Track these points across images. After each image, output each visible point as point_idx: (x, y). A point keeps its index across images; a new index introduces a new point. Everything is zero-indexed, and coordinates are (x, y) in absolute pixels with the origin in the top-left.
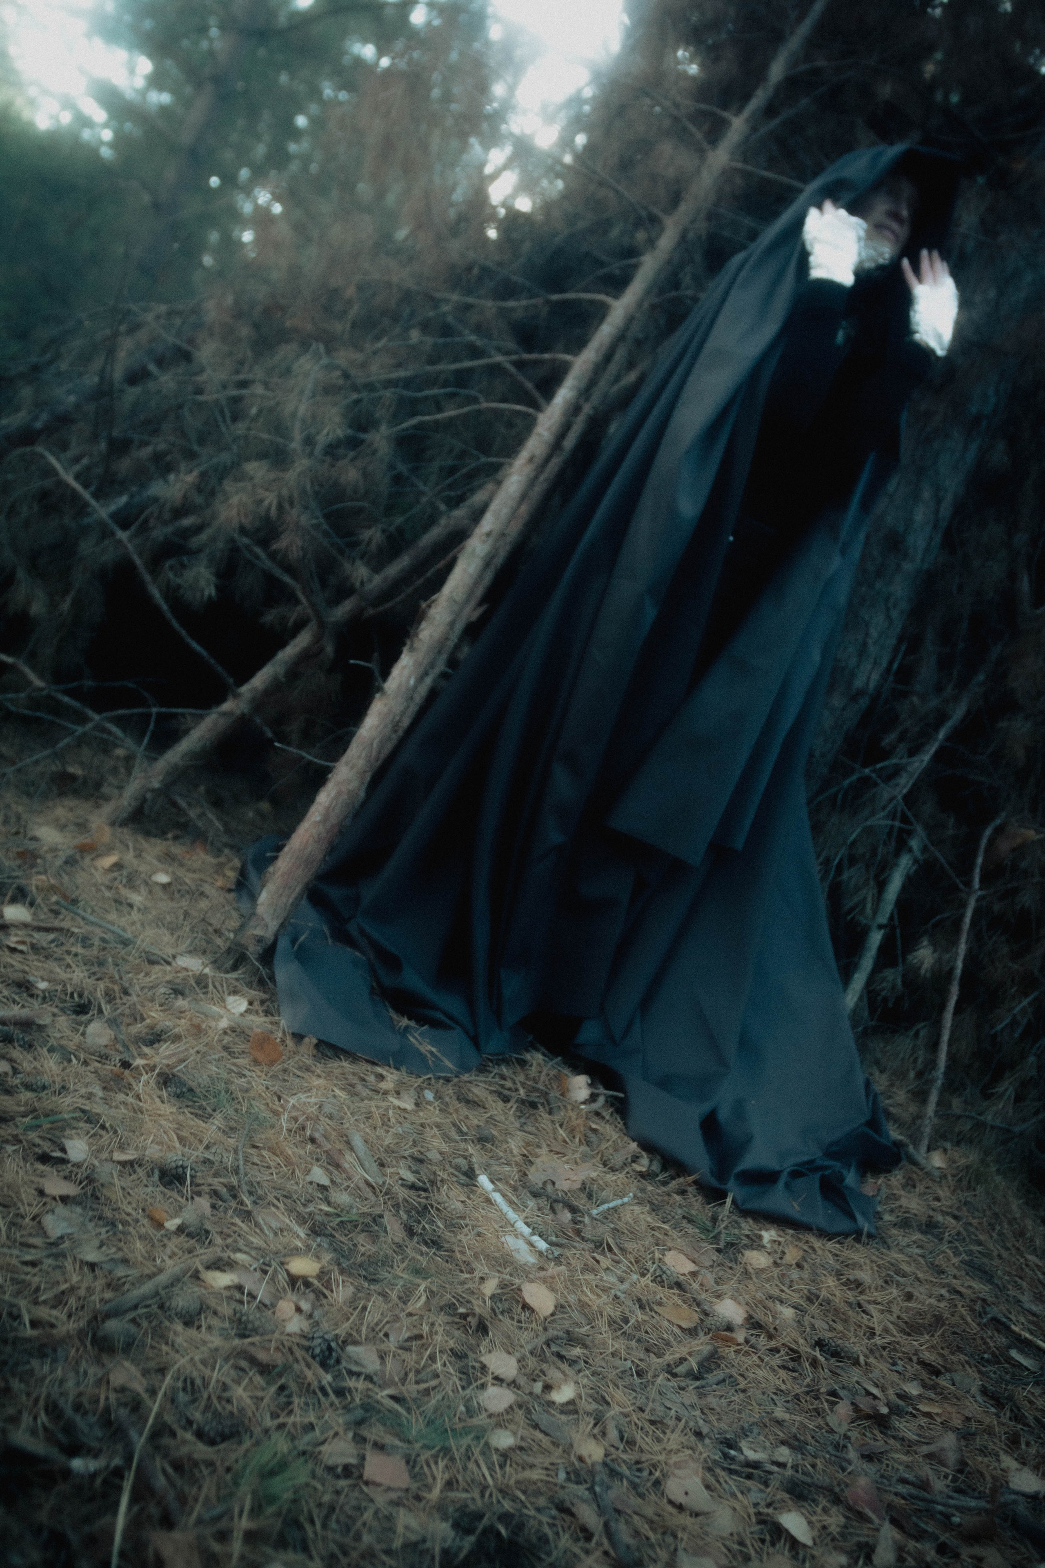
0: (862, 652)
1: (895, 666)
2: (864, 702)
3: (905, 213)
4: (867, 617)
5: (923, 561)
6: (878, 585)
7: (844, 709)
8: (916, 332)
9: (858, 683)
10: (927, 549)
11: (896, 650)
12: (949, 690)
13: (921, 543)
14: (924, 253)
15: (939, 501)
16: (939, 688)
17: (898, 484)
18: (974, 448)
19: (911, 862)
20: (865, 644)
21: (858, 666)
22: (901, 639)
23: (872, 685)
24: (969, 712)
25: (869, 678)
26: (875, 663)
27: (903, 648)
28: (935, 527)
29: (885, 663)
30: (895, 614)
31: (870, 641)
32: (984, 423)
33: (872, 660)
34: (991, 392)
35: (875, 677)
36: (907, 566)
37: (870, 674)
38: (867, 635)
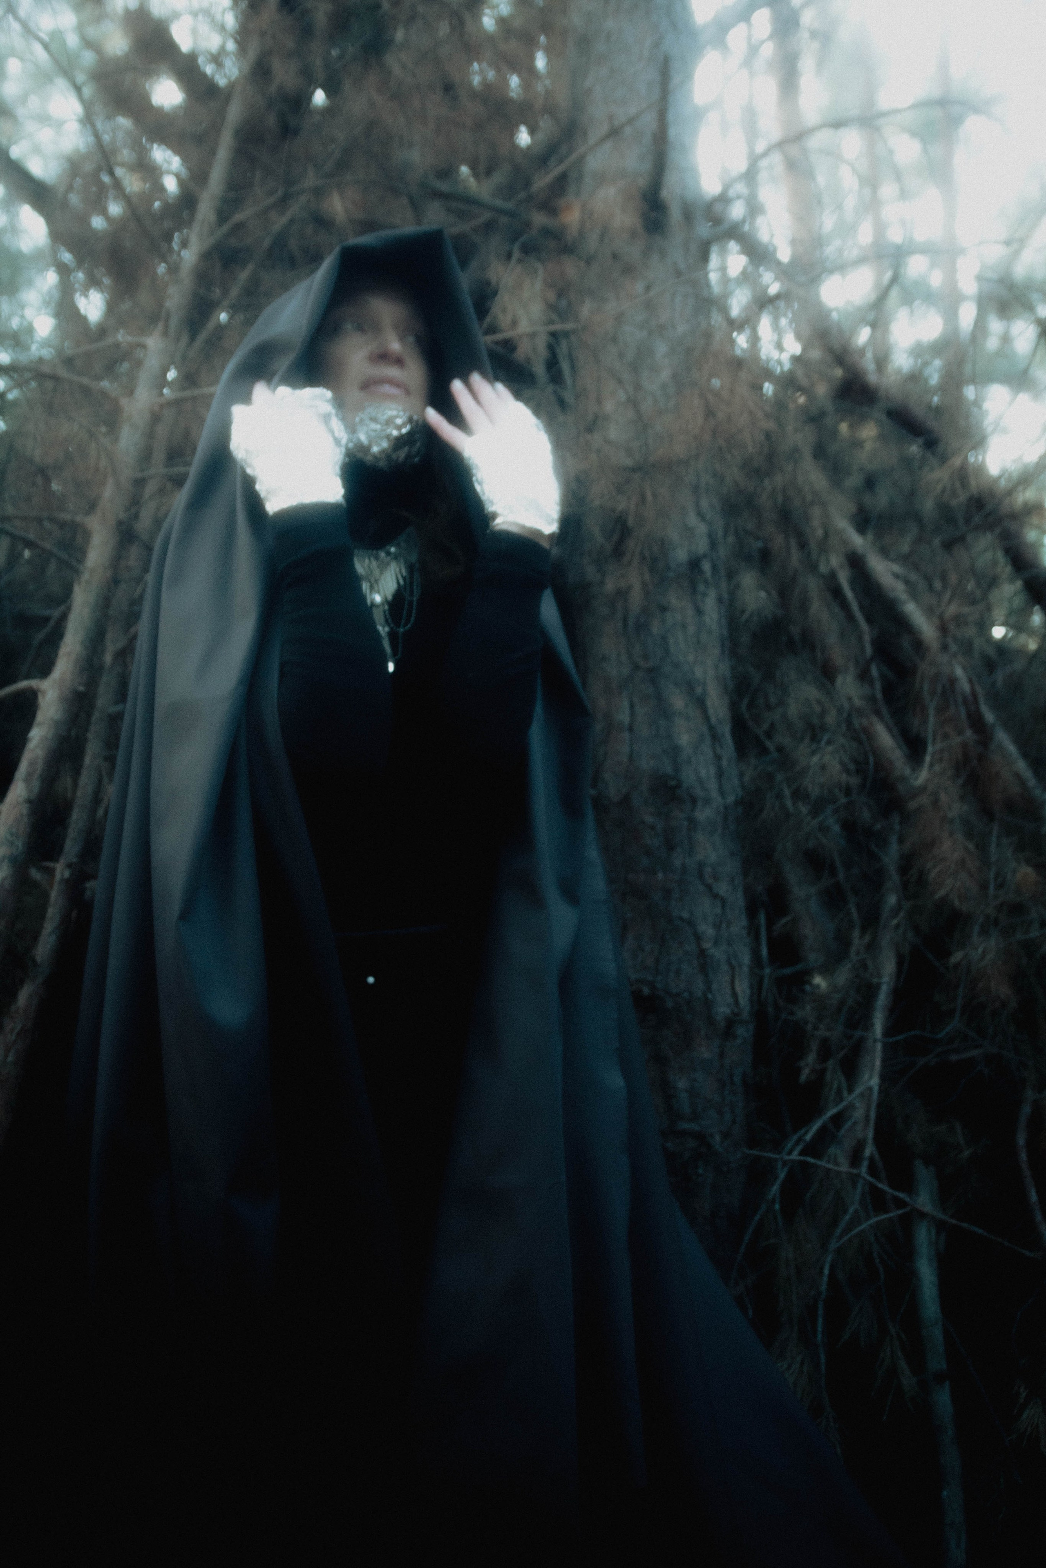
0: (705, 964)
1: (764, 951)
2: (743, 1032)
3: (395, 346)
4: (685, 915)
5: (722, 793)
6: (678, 860)
7: (721, 1055)
8: (494, 516)
9: (722, 1010)
10: (720, 774)
11: (753, 931)
12: (858, 940)
13: (707, 772)
14: (457, 386)
15: (701, 702)
16: (843, 942)
17: (632, 706)
18: (710, 605)
19: (933, 1231)
20: (702, 953)
21: (709, 989)
22: (751, 910)
23: (743, 1001)
24: (900, 963)
25: (735, 995)
26: (732, 968)
27: (762, 919)
28: (715, 737)
29: (746, 959)
30: (723, 888)
31: (707, 945)
32: (706, 566)
33: (725, 968)
34: (692, 519)
35: (743, 988)
36: (703, 814)
37: (733, 988)
38: (698, 938)
